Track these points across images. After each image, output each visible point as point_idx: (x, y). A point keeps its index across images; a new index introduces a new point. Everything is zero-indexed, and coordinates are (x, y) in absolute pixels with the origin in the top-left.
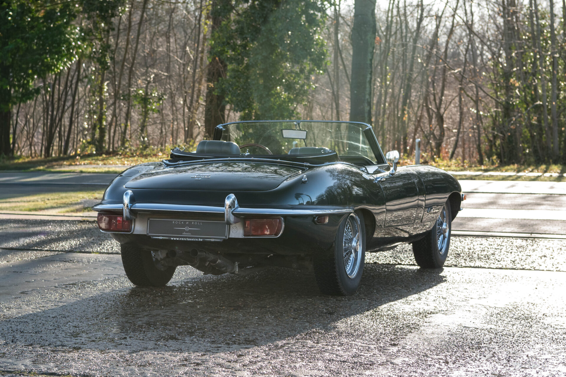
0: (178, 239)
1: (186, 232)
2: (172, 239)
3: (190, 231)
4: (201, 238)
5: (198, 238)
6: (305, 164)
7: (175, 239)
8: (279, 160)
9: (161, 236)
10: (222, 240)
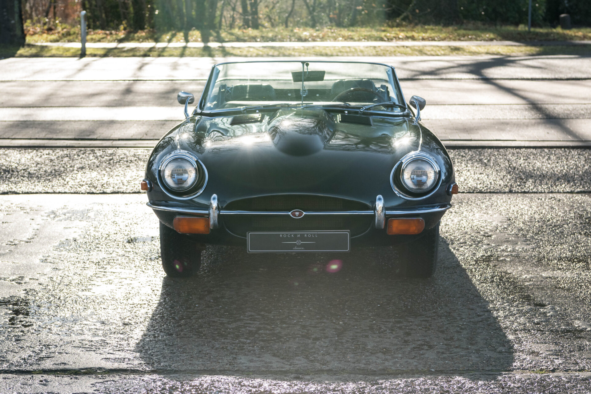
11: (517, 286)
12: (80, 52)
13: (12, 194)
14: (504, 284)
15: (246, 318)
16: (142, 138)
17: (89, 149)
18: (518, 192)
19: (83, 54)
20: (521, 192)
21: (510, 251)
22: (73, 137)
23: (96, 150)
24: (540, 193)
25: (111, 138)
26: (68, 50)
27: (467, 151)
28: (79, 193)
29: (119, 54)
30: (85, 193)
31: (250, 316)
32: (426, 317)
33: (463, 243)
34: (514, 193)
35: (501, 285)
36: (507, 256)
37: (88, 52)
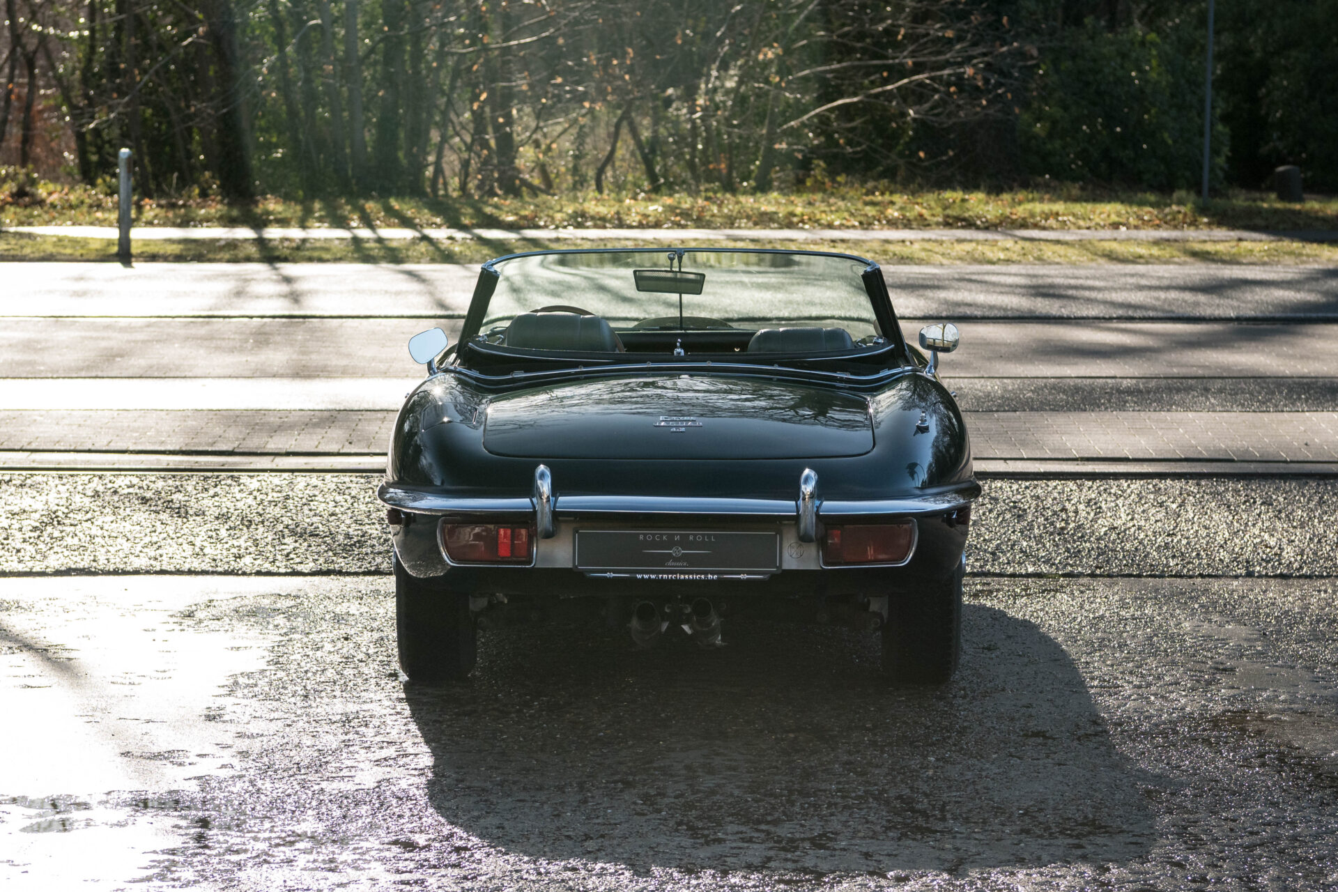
0: (653, 577)
1: (676, 559)
2: (639, 576)
3: (684, 558)
4: (713, 574)
5: (706, 573)
6: (838, 375)
7: (646, 576)
8: (776, 367)
9: (610, 571)
10: (766, 577)
11: (1321, 774)
12: (115, 249)
13: (77, 575)
14: (1292, 770)
15: (730, 837)
16: (341, 451)
17: (224, 474)
18: (1267, 576)
19: (124, 254)
20: (1275, 576)
21: (1284, 701)
22: (177, 448)
23: (244, 478)
24: (1317, 577)
25: (266, 451)
26: (83, 243)
27: (1124, 484)
28: (237, 574)
29: (211, 256)
30: (251, 574)
31: (737, 833)
32: (1134, 835)
33: (1172, 684)
34: (1258, 577)
35: (1284, 771)
36: (1282, 712)
37: (135, 249)
